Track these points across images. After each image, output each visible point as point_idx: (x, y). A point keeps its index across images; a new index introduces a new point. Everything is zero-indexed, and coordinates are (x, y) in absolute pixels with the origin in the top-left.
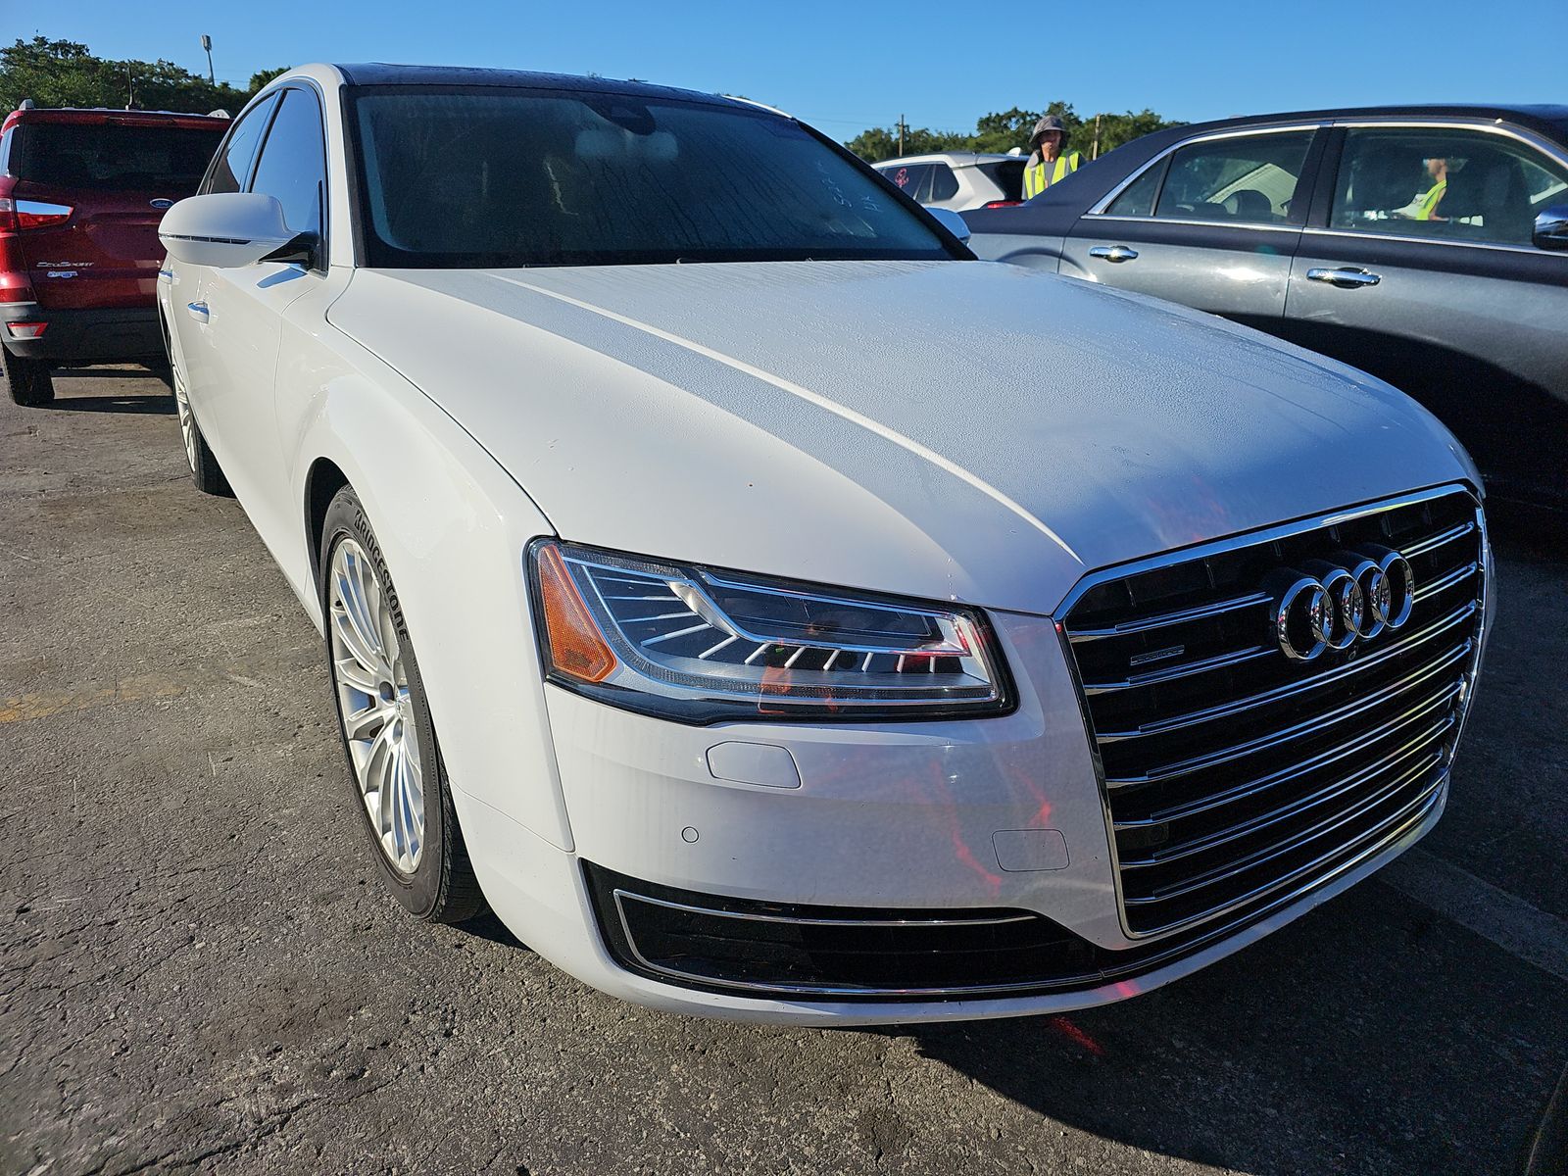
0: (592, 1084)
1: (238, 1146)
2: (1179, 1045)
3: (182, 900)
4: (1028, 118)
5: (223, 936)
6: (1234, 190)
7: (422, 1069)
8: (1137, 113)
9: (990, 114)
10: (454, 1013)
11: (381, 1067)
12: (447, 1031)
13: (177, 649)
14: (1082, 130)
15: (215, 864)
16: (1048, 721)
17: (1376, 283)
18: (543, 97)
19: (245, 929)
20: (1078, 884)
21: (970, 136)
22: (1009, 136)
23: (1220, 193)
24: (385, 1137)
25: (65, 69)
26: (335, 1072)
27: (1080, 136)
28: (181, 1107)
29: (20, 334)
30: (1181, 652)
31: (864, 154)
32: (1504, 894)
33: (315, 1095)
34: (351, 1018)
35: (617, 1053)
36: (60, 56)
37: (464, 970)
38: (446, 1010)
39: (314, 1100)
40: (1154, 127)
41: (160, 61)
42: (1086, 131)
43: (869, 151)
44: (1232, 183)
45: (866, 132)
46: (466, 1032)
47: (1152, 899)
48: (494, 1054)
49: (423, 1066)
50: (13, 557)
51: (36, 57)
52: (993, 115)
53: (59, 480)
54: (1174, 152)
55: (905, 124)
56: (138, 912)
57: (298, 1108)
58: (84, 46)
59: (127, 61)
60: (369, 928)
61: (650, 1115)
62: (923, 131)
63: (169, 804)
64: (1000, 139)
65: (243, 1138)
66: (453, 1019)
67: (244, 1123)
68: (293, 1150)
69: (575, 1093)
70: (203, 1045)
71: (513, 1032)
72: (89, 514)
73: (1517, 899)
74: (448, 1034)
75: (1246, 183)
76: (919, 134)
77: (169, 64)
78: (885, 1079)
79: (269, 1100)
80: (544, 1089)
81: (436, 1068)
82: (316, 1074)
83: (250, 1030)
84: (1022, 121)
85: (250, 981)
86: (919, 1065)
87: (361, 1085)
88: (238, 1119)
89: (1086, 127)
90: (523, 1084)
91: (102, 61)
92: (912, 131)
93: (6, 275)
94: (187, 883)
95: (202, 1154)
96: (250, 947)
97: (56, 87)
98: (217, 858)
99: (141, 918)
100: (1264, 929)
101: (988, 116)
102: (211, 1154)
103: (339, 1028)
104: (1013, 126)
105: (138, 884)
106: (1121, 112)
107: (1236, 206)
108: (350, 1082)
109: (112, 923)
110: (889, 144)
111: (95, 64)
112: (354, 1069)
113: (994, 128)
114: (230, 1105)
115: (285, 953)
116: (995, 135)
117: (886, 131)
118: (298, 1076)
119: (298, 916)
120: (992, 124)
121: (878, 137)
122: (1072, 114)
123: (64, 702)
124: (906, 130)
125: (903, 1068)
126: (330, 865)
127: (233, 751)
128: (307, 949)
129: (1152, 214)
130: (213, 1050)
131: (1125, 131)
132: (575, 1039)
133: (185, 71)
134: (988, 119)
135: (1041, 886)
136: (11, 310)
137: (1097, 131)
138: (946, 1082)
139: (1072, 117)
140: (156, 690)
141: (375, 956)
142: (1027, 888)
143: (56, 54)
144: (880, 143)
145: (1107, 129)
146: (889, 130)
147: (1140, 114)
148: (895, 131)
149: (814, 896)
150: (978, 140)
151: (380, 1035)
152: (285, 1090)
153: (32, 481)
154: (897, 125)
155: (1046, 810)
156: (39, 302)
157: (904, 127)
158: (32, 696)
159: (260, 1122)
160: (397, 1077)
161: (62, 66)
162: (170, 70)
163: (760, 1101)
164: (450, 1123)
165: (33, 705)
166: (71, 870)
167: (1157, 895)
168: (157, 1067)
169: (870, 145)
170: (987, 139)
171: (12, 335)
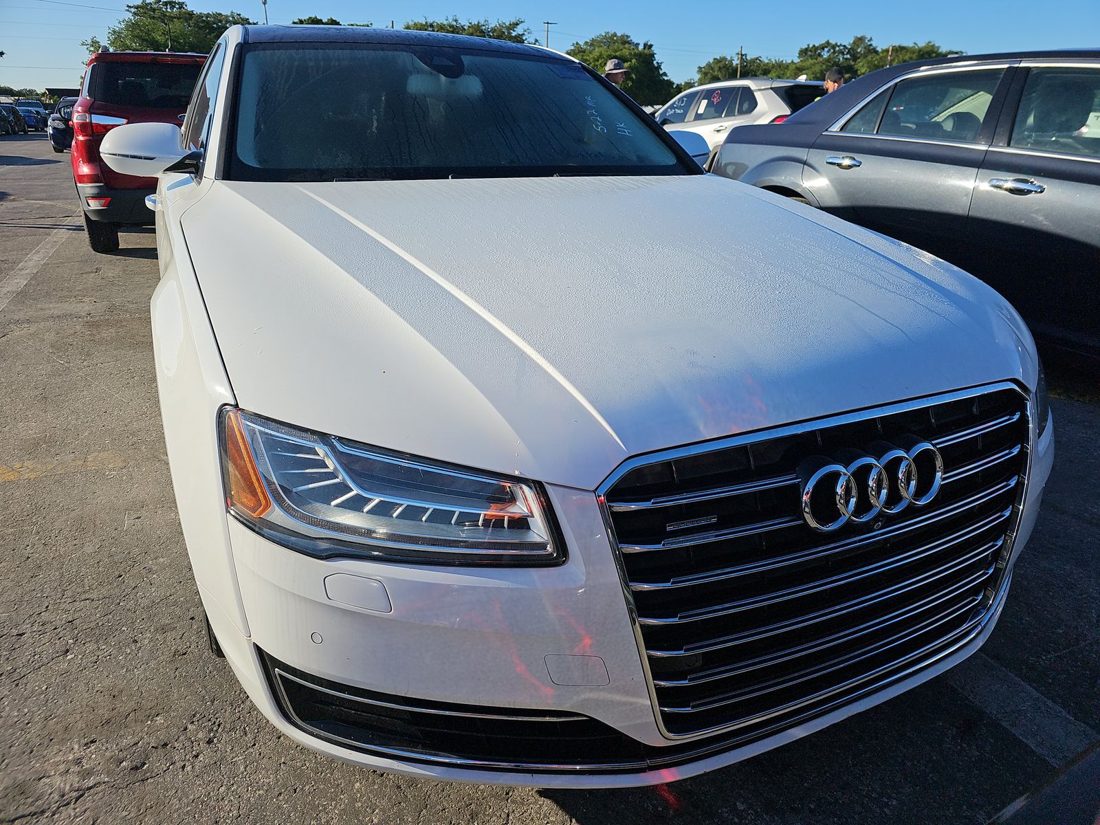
0: (295, 792)
1: (43, 812)
2: (741, 806)
3: (71, 621)
4: (837, 49)
5: (87, 652)
6: (954, 112)
7: (184, 767)
8: (922, 44)
9: (808, 45)
10: (219, 725)
11: (156, 763)
12: (210, 739)
13: (133, 434)
14: (878, 57)
15: (101, 596)
16: (588, 573)
17: (1041, 192)
18: (382, 50)
19: (103, 647)
20: (618, 697)
21: (792, 62)
22: (821, 62)
23: (943, 114)
24: (141, 817)
25: (171, 18)
26: (124, 763)
27: (876, 62)
28: (15, 779)
29: (94, 205)
30: (714, 520)
31: (712, 75)
32: (1049, 703)
33: (106, 779)
34: (149, 722)
35: (320, 769)
36: (169, 10)
37: (237, 693)
38: (214, 723)
39: (104, 783)
40: (934, 55)
41: (232, 12)
42: (881, 58)
43: (716, 73)
44: (952, 106)
45: (715, 59)
46: (223, 742)
47: (688, 710)
48: (236, 761)
49: (185, 765)
50: (54, 360)
51: (154, 10)
52: (811, 46)
53: (102, 306)
54: (896, 84)
55: (743, 53)
56: (40, 628)
57: (91, 788)
58: (184, 3)
59: (211, 13)
60: (185, 654)
61: (328, 821)
62: (757, 59)
63: (89, 549)
64: (814, 64)
65: (47, 807)
66: (217, 731)
67: (52, 796)
68: (77, 820)
69: (281, 798)
70: (46, 732)
71: (255, 745)
72: (111, 332)
73: (1058, 708)
74: (210, 742)
75: (961, 107)
76: (753, 61)
77: (238, 14)
78: (507, 811)
79: (74, 780)
80: (261, 792)
81: (193, 767)
82: (111, 763)
83: (80, 725)
84: (832, 51)
85: (93, 688)
86: (536, 803)
87: (139, 775)
88: (49, 791)
89: (881, 55)
90: (248, 786)
91: (195, 13)
92: (748, 58)
93: (87, 165)
94: (79, 609)
95: (18, 815)
96: (102, 661)
97: (165, 31)
98: (104, 591)
99: (40, 633)
100: (798, 733)
101: (806, 47)
102: (23, 816)
103: (139, 729)
104: (825, 55)
105: (47, 607)
106: (908, 43)
107: (952, 125)
108: (132, 772)
109: (21, 635)
110: (730, 68)
111: (191, 14)
112: (137, 762)
113: (811, 56)
114: (47, 780)
115: (123, 667)
116: (811, 61)
117: (729, 59)
118: (99, 764)
119: (141, 640)
120: (809, 53)
121: (723, 62)
122: (871, 45)
123: (48, 469)
124: (744, 57)
125: (523, 804)
126: (175, 604)
127: (143, 513)
128: (138, 666)
129: (875, 132)
130: (51, 738)
131: (911, 58)
132: (295, 755)
133: (248, 19)
134: (806, 49)
135: (587, 697)
136: (89, 188)
137: (889, 58)
138: (551, 819)
139: (872, 47)
140: (110, 463)
141: (181, 676)
142: (575, 697)
143: (166, 9)
144: (724, 67)
145: (897, 56)
146: (731, 57)
147: (924, 45)
148: (736, 58)
149: (408, 691)
150: (797, 65)
151: (163, 737)
152: (88, 773)
153: (85, 307)
154: (738, 54)
155: (588, 641)
156: (106, 184)
157: (742, 55)
158: (31, 462)
159: (63, 796)
160: (165, 771)
161: (170, 17)
162: (238, 19)
163: (410, 820)
164: (188, 812)
165: (29, 469)
166: (9, 593)
167: (693, 707)
168: (11, 747)
169: (716, 69)
170: (804, 64)
171: (89, 205)
